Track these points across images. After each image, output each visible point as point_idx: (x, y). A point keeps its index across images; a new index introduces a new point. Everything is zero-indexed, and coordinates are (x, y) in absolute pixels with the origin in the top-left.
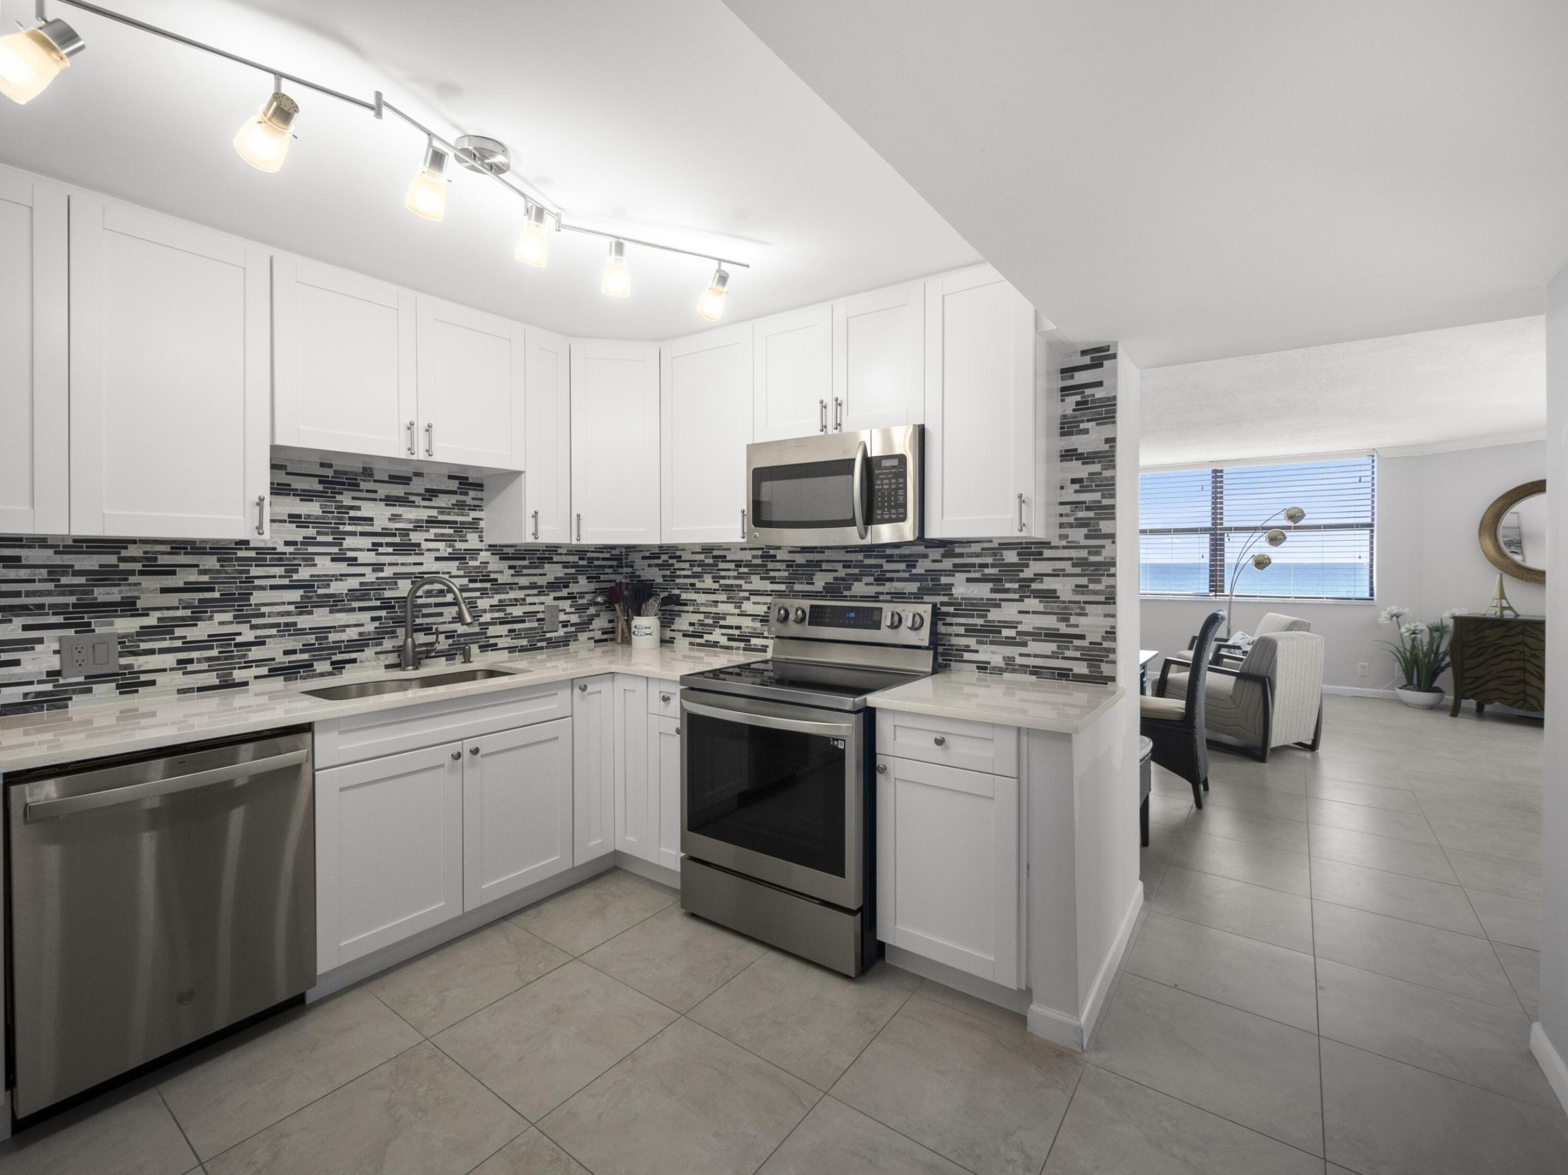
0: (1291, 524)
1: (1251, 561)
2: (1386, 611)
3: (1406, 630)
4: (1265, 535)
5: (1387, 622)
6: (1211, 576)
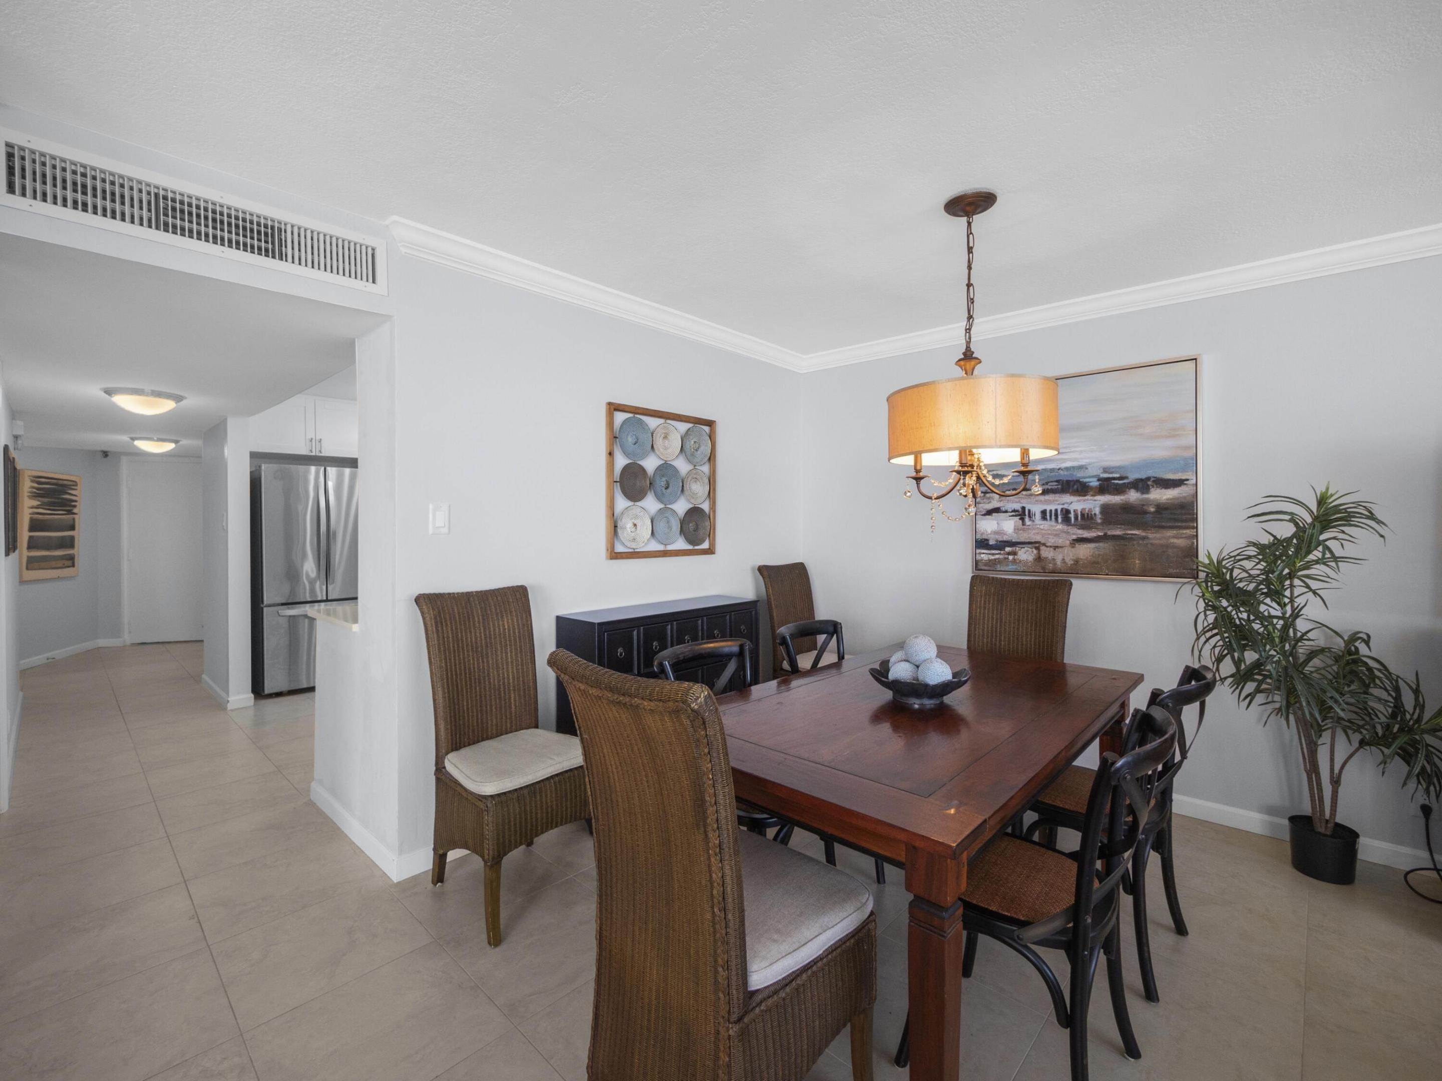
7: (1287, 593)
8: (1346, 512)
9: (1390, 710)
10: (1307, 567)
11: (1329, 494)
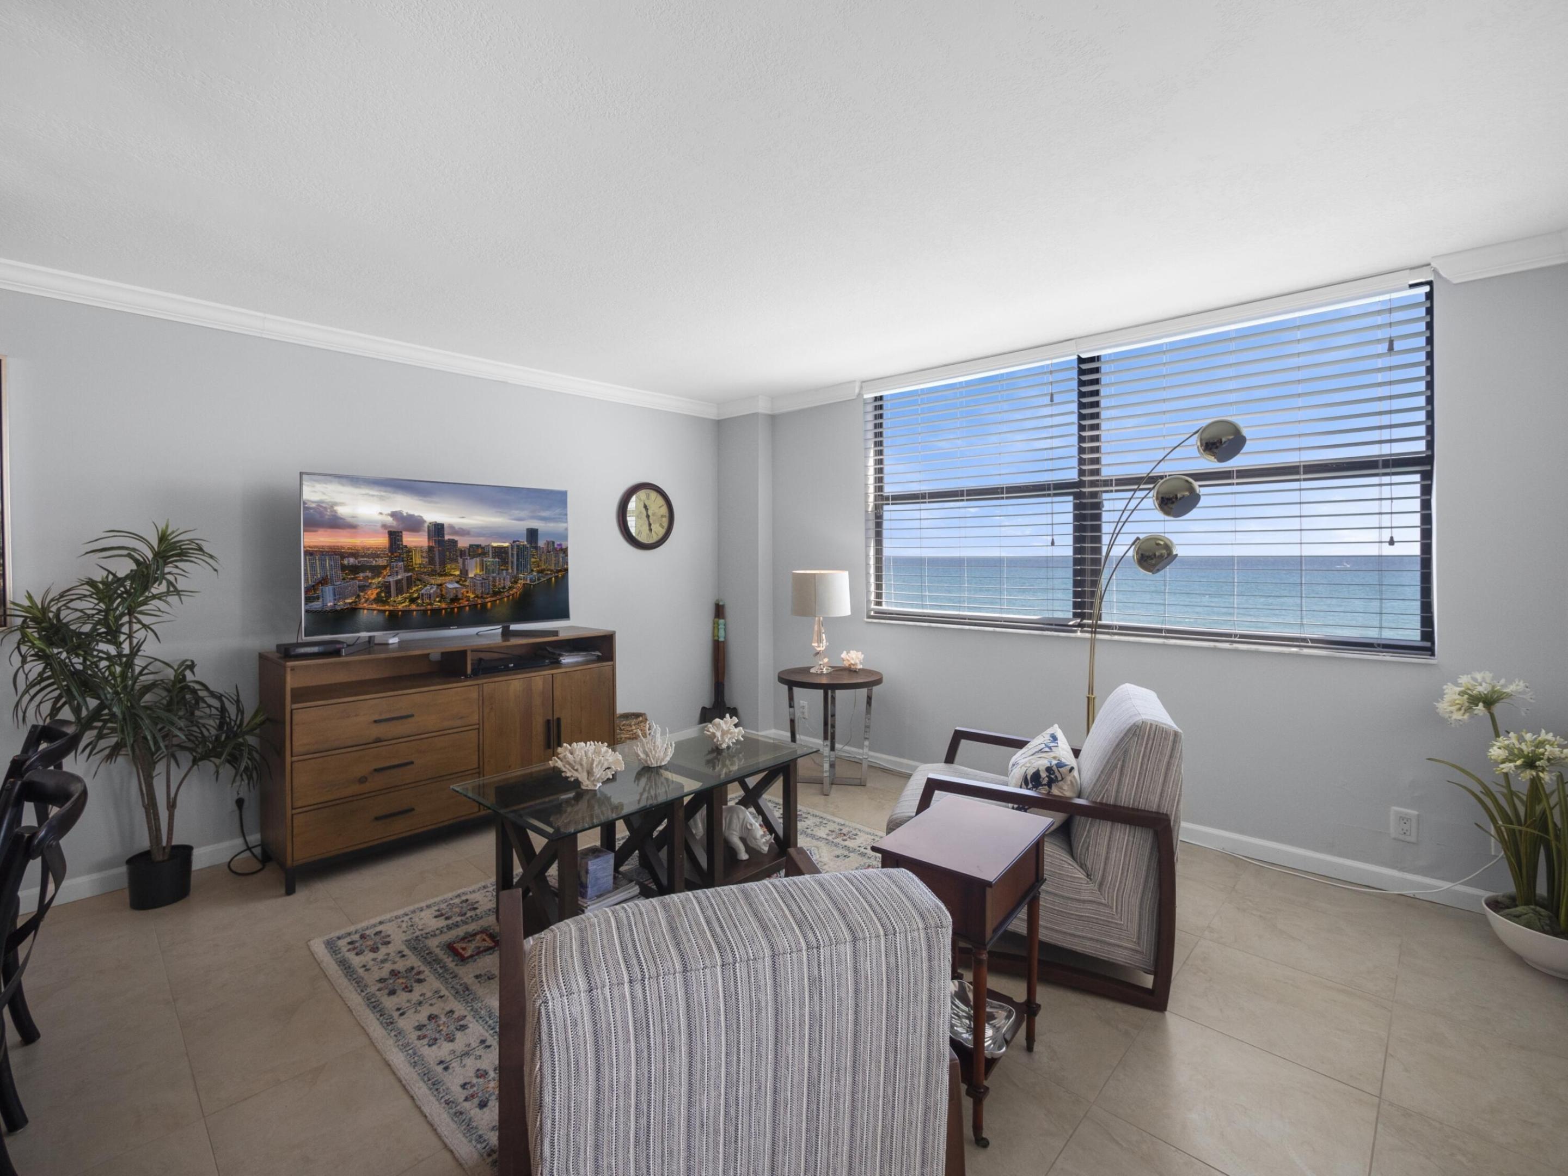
0: (1210, 464)
1: (1131, 553)
2: (1457, 685)
3: (1503, 754)
4: (1151, 495)
5: (1457, 716)
6: (1076, 584)
7: (125, 629)
8: (181, 549)
9: (218, 721)
10: (145, 603)
11: (169, 533)
